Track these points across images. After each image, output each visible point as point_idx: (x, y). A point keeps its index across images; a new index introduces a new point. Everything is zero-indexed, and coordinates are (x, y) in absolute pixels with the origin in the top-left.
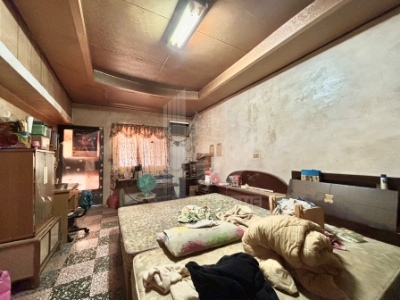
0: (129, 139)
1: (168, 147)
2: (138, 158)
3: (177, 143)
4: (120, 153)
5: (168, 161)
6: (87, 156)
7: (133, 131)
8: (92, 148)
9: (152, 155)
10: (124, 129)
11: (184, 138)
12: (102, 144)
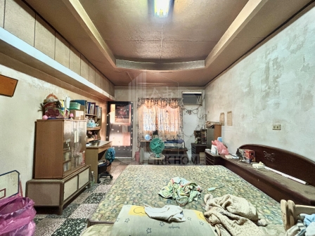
0: (150, 110)
1: (182, 115)
2: (156, 124)
3: (190, 112)
4: (144, 120)
5: (182, 127)
6: (123, 122)
7: (152, 103)
8: (126, 116)
9: (168, 122)
10: (146, 102)
11: (196, 107)
12: (132, 114)
